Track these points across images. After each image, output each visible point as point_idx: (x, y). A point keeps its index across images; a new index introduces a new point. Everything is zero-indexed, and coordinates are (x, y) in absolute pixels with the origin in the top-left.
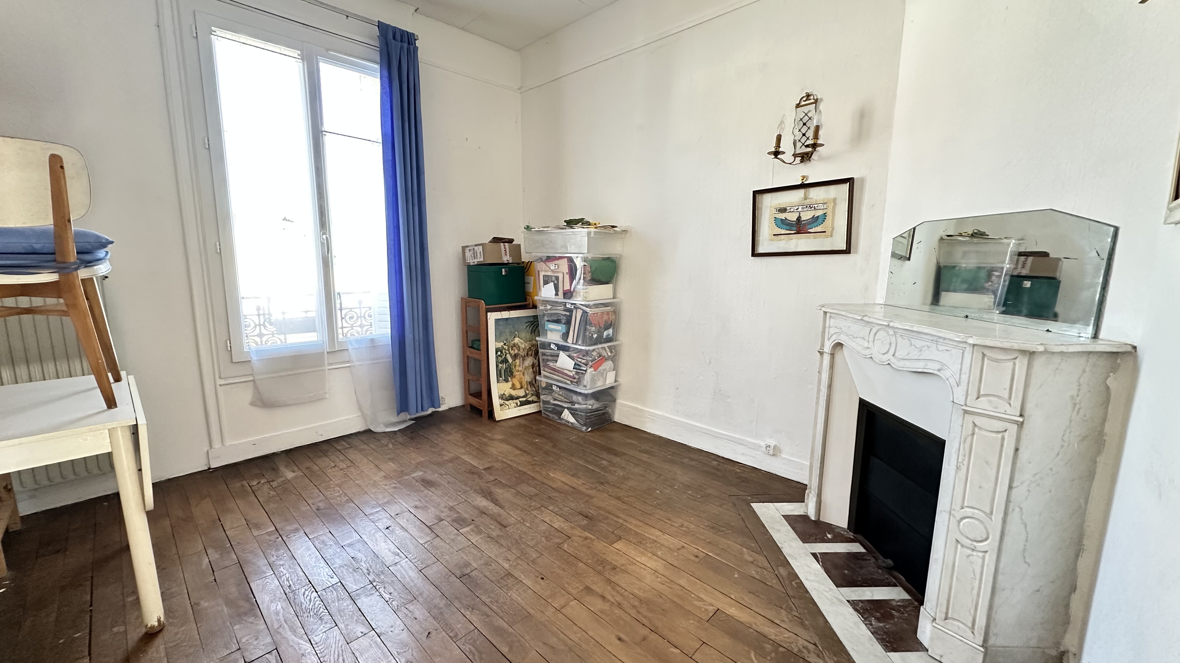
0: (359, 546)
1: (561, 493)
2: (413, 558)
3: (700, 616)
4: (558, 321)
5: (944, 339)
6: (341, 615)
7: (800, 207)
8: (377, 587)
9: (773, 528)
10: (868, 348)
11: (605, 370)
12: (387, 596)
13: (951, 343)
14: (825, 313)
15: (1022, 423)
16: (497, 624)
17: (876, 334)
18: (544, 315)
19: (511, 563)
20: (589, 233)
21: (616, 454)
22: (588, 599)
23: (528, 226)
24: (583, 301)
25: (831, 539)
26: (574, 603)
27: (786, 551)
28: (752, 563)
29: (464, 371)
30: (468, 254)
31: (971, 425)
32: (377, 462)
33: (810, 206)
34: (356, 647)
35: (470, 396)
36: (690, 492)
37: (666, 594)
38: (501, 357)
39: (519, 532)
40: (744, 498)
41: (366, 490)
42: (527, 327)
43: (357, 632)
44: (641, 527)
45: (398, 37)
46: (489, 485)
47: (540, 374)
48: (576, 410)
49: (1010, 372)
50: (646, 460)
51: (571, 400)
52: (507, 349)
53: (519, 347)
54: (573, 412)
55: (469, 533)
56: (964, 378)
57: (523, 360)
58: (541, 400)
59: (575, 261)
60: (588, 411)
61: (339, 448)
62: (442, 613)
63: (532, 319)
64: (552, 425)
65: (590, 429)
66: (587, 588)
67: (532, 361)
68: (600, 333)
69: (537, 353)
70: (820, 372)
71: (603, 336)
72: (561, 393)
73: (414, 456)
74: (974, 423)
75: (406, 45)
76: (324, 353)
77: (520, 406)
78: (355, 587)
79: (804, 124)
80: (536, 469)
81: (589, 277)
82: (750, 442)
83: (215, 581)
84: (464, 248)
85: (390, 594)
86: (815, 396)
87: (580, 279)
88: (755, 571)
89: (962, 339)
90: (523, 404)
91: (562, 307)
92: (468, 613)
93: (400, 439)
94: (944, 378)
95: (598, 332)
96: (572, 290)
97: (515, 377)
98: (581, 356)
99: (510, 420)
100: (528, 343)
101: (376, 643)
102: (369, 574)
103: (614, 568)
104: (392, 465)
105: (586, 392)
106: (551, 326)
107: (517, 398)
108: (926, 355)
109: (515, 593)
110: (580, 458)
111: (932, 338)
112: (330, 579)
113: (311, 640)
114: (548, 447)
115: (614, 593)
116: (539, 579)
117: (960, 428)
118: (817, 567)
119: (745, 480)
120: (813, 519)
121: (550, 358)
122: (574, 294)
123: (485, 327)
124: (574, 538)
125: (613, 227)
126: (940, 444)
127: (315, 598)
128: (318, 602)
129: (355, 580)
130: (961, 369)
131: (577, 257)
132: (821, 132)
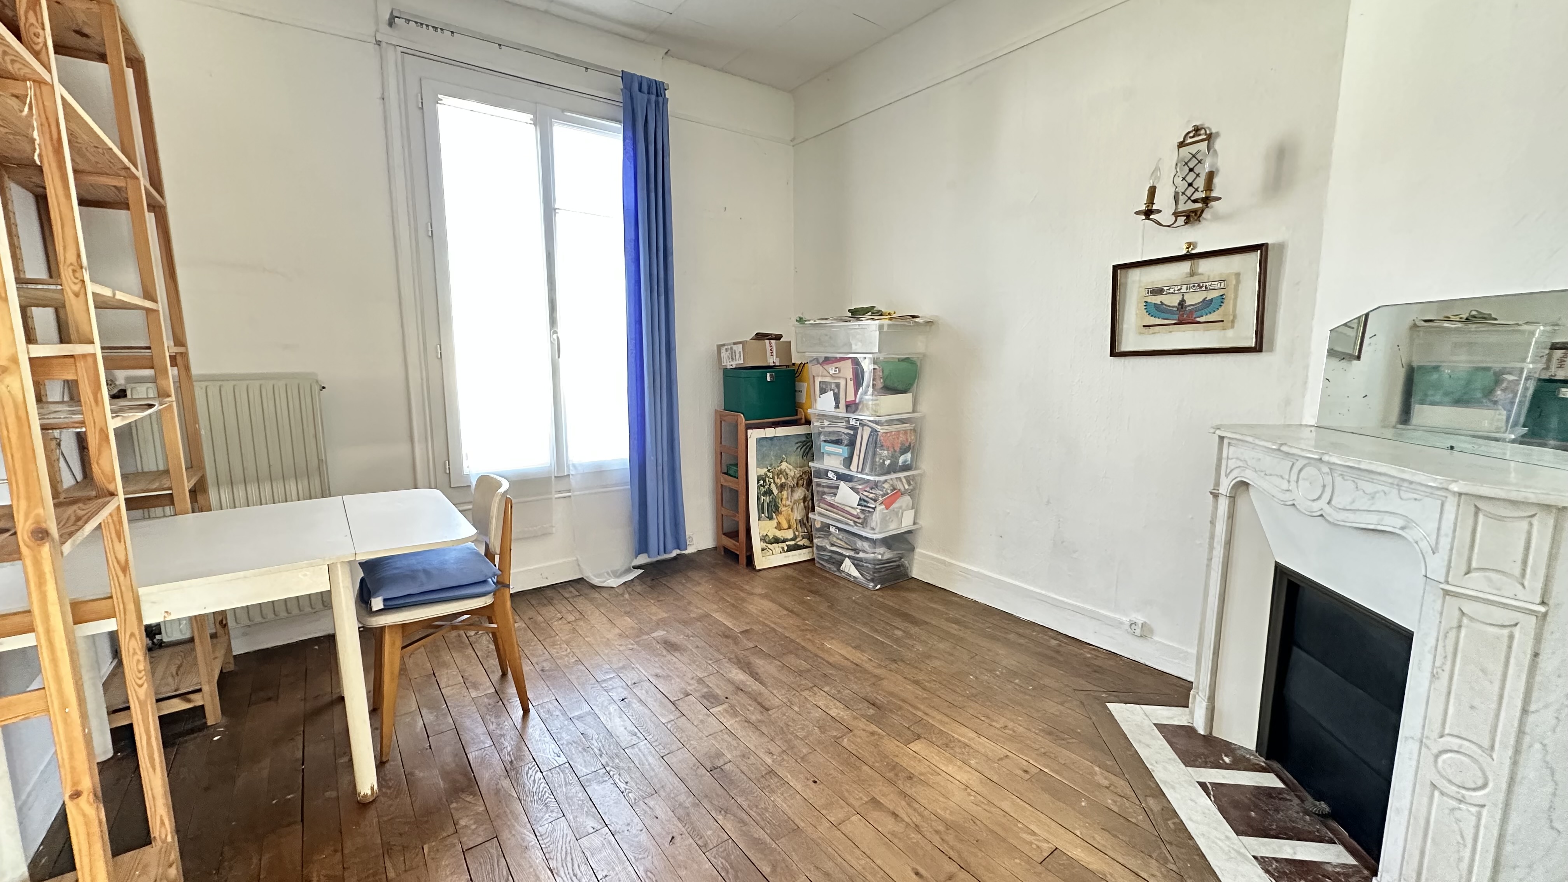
0: (589, 719)
1: (841, 670)
2: (653, 740)
3: (1030, 855)
4: (838, 442)
5: (1411, 483)
6: (569, 803)
7: (1184, 287)
8: (611, 773)
9: (1140, 742)
10: (1288, 490)
11: (901, 507)
12: (622, 786)
13: (1423, 489)
14: (1222, 438)
15: (1545, 615)
16: (756, 836)
17: (1300, 471)
18: (820, 434)
19: (775, 757)
20: (881, 327)
21: (915, 622)
22: (875, 815)
23: (801, 318)
24: (872, 416)
25: (1230, 764)
26: (855, 818)
27: (1159, 775)
28: (1107, 788)
29: (717, 503)
30: (724, 354)
31: (1457, 613)
32: (611, 616)
33: (1199, 286)
34: (587, 845)
35: (723, 536)
36: (1017, 681)
37: (982, 819)
38: (764, 487)
39: (785, 717)
40: (1097, 694)
41: (597, 649)
42: (797, 448)
43: (588, 827)
44: (947, 723)
45: (645, 88)
46: (747, 653)
47: (813, 510)
48: (861, 560)
49: (1523, 537)
50: (955, 632)
51: (854, 547)
52: (771, 476)
53: (787, 474)
54: (856, 562)
55: (722, 714)
56: (1445, 542)
57: (792, 491)
58: (815, 545)
59: (862, 364)
60: (878, 562)
61: (567, 595)
62: (688, 815)
63: (804, 439)
64: (827, 578)
65: (879, 587)
66: (874, 800)
67: (803, 494)
68: (894, 458)
69: (810, 482)
70: (1213, 523)
71: (898, 463)
72: (840, 537)
73: (654, 611)
74: (1460, 609)
75: (653, 97)
76: (551, 477)
77: (787, 551)
78: (585, 771)
79: (1191, 170)
80: (807, 637)
81: (880, 384)
82: (1106, 616)
83: (431, 748)
84: (719, 347)
85: (627, 783)
86: (1206, 556)
87: (868, 386)
88: (1112, 800)
89: (1441, 483)
90: (790, 549)
91: (844, 424)
92: (720, 817)
93: (639, 588)
94: (1411, 540)
95: (892, 457)
96: (857, 402)
97: (781, 514)
98: (868, 489)
99: (774, 570)
100: (799, 469)
101: (609, 843)
102: (601, 756)
103: (910, 777)
104: (628, 622)
105: (875, 537)
106: (829, 448)
107: (784, 541)
108: (1379, 505)
109: (779, 797)
110: (865, 624)
111: (1390, 480)
112: (557, 758)
113: (536, 831)
114: (823, 607)
115: (910, 811)
116: (811, 783)
117: (1438, 616)
118: (1206, 803)
119: (1098, 670)
120: (1202, 733)
121: (826, 490)
122: (860, 407)
123: (744, 448)
124: (855, 731)
125: (914, 317)
126: (1407, 637)
127: (540, 779)
128: (542, 785)
129: (585, 762)
130: (1439, 529)
131: (865, 358)
132: (1216, 181)
